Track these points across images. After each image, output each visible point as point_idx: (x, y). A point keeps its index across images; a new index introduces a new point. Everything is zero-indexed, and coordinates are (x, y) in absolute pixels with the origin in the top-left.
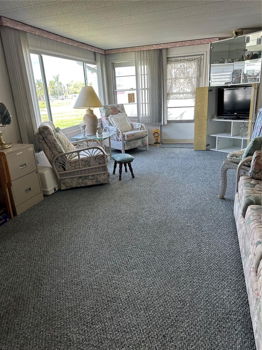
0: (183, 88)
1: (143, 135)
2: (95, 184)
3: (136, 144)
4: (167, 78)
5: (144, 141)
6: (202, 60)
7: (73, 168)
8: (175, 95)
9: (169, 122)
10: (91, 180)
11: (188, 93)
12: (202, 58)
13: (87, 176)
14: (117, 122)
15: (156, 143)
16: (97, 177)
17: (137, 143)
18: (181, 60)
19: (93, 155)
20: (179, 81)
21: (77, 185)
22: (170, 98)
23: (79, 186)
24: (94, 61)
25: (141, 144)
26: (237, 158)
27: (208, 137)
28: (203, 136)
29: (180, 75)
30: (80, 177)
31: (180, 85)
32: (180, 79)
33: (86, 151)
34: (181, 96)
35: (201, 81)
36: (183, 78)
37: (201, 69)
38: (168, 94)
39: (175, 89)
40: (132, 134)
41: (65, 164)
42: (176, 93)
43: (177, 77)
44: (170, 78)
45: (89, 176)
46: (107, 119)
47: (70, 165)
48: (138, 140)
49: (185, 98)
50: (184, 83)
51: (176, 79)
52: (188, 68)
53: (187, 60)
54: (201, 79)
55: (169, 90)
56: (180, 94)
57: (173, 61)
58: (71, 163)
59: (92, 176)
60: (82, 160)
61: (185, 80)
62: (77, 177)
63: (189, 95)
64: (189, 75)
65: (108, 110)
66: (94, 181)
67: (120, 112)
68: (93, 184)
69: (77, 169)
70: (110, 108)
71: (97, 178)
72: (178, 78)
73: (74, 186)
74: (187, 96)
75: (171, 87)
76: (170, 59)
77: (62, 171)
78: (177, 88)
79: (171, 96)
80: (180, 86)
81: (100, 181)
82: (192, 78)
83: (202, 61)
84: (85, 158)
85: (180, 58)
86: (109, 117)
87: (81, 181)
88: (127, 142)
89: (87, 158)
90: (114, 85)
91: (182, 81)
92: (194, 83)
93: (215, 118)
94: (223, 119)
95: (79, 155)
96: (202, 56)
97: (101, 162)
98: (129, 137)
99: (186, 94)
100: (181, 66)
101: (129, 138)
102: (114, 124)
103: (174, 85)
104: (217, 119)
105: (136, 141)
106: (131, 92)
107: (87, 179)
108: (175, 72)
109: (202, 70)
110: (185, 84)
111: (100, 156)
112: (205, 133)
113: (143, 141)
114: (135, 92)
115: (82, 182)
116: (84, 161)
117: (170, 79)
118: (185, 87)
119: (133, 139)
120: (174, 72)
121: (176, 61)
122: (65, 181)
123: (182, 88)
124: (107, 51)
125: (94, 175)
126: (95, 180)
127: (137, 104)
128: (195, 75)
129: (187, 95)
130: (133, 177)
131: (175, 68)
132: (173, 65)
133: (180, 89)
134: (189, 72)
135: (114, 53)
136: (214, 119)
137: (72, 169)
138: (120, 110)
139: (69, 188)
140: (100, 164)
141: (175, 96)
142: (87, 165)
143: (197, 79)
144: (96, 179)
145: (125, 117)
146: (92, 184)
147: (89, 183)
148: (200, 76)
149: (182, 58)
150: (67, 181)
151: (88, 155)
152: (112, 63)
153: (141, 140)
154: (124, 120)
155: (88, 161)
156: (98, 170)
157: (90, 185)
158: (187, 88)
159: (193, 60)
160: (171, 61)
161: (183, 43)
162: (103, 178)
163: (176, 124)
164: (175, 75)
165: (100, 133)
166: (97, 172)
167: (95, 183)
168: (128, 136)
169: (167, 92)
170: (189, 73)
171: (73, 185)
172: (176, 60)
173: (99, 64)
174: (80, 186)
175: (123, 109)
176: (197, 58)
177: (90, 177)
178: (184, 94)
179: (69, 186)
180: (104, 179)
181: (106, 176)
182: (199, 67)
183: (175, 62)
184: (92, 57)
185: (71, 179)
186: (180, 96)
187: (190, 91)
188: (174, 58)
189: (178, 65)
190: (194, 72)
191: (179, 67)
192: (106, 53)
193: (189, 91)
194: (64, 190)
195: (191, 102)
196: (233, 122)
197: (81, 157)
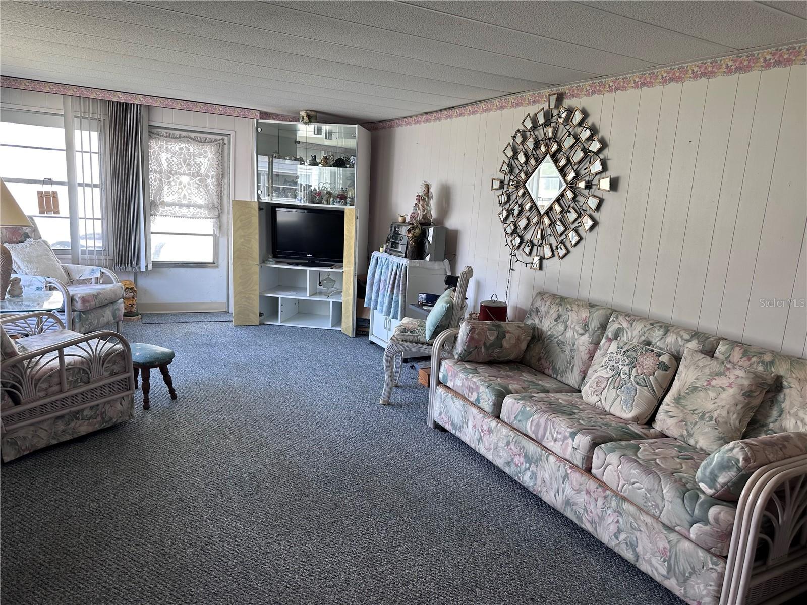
0: (187, 194)
1: (116, 295)
2: (99, 428)
3: (102, 318)
4: (149, 169)
5: (116, 312)
6: (225, 144)
7: (42, 394)
8: (170, 208)
9: (157, 264)
10: (89, 419)
11: (200, 207)
12: (226, 141)
13: (78, 412)
14: (30, 262)
15: (128, 314)
16: (103, 410)
17: (104, 316)
18: (180, 137)
19: (98, 353)
20: (178, 178)
21: (48, 440)
22: (159, 214)
23: (54, 442)
25: (111, 318)
26: (413, 334)
27: (262, 298)
28: (253, 296)
29: (180, 166)
30: (61, 417)
31: (181, 188)
32: (181, 174)
33: (83, 345)
34: (184, 210)
35: (226, 186)
36: (187, 175)
37: (224, 162)
38: (153, 204)
39: (168, 194)
40: (93, 295)
41: (21, 385)
42: (172, 204)
43: (174, 169)
44: (158, 170)
45: (83, 410)
47: (36, 386)
48: (105, 309)
49: (193, 217)
50: (189, 184)
51: (171, 174)
52: (196, 156)
53: (195, 140)
54: (226, 181)
55: (155, 196)
56: (181, 206)
57: (163, 136)
58: (37, 381)
59: (91, 408)
60: (71, 368)
61: (191, 179)
62: (51, 418)
63: (202, 211)
64: (201, 169)
66: (95, 421)
67: (27, 236)
68: (95, 430)
69: (54, 394)
71: (105, 412)
72: (176, 173)
73: (42, 445)
74: (198, 212)
75: (160, 189)
76: (155, 130)
77: (10, 408)
78: (173, 193)
79: (161, 209)
80: (180, 190)
81: (111, 419)
82: (208, 176)
83: (226, 147)
84: (75, 363)
85: (177, 132)
87: (61, 426)
88: (80, 315)
89: (82, 363)
91: (185, 179)
92: (212, 187)
93: (270, 261)
94: (286, 264)
95: (61, 357)
96: (226, 138)
97: (116, 368)
98: (88, 302)
99: (195, 209)
100: (181, 149)
101: (87, 304)
103: (166, 187)
104: (276, 264)
105: (100, 311)
106: (47, 188)
107: (77, 419)
108: (168, 158)
109: (226, 165)
110: (192, 187)
111: (116, 355)
112: (256, 290)
113: (116, 309)
115: (63, 431)
116: (74, 372)
117: (156, 172)
118: (192, 193)
119: (97, 306)
120: (165, 158)
121: (170, 137)
122: (15, 435)
123: (185, 195)
125: (98, 405)
126: (99, 419)
127: (68, 220)
128: (213, 171)
129: (198, 210)
130: (174, 396)
131: (167, 149)
132: (164, 143)
133: (182, 197)
134: (201, 164)
136: (269, 264)
137: (40, 398)
139: (26, 453)
140: (113, 374)
141: (170, 210)
142: (79, 380)
143: (218, 180)
144: (102, 415)
145: (47, 250)
146: (91, 429)
147: (84, 429)
148: (223, 175)
149: (184, 134)
150: (21, 433)
151: (85, 354)
153: (112, 308)
154: (46, 256)
155: (83, 370)
156: (107, 389)
157: (85, 433)
158: (196, 195)
159: (205, 141)
160: (157, 134)
161: (189, 105)
162: (119, 409)
163: (172, 269)
164: (168, 166)
165: (16, 293)
166: (106, 396)
167: (97, 427)
168: (84, 300)
169: (151, 198)
170: (201, 166)
171: (39, 441)
172: (170, 133)
174: (56, 442)
175: (35, 230)
176: (216, 140)
177: (85, 413)
178: (191, 208)
179: (26, 447)
180: (121, 412)
181: (125, 403)
182: (220, 158)
183: (169, 139)
185: (32, 428)
186: (181, 210)
187: (203, 203)
188: (166, 130)
189: (176, 146)
190: (211, 166)
191: (177, 149)
193: (201, 202)
194: (11, 463)
195: (208, 226)
196: (310, 270)
197: (67, 360)
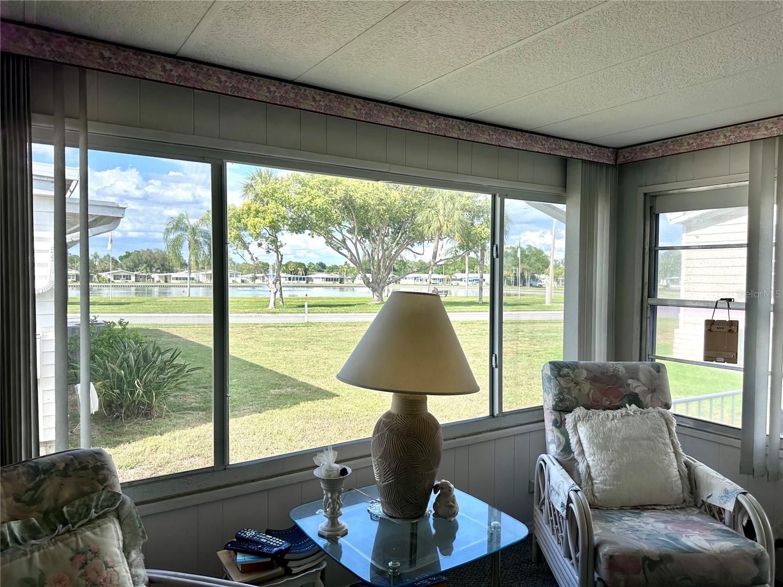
14: (604, 446)
24: (557, 191)
46: (559, 424)
65: (573, 384)
67: (635, 399)
70: (585, 374)
86: (569, 418)
90: (646, 280)
102: (587, 454)
106: (721, 315)
114: (740, 316)
124: (624, 150)
135: (651, 155)
138: (637, 391)
152: (645, 194)
173: (576, 199)
184: (551, 174)
192: (620, 161)
